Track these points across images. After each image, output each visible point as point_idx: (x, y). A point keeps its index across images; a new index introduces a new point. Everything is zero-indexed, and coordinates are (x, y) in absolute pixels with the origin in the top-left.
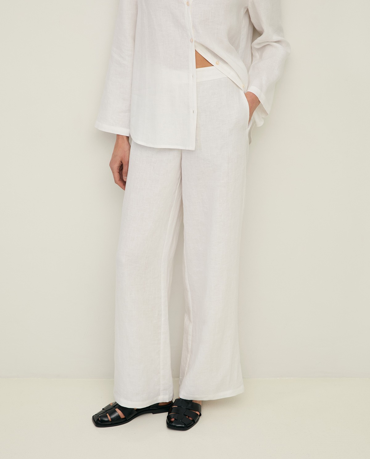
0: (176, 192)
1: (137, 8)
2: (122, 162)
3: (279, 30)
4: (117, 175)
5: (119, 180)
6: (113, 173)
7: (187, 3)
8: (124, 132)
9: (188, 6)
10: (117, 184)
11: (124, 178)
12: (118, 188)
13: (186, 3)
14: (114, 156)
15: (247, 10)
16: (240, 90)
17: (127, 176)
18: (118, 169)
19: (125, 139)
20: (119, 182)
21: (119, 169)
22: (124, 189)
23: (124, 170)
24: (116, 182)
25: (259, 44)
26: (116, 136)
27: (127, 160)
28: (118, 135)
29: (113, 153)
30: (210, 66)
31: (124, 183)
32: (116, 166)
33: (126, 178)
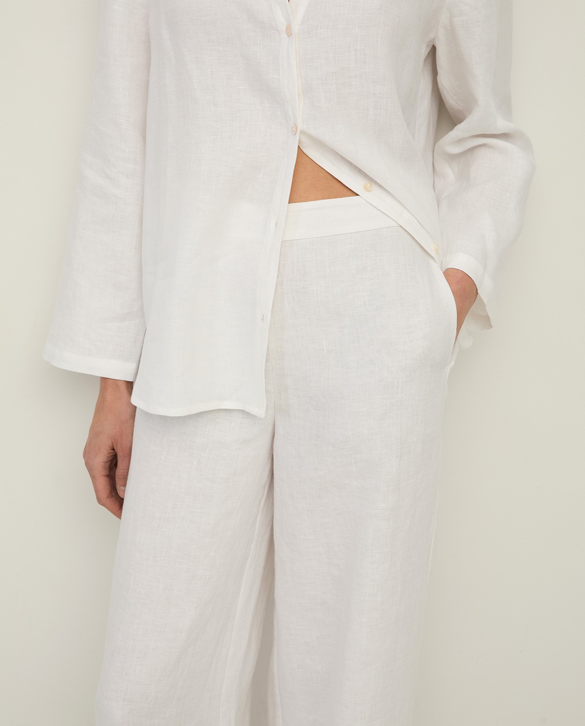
0: (258, 520)
1: (148, 50)
2: (114, 450)
3: (505, 104)
4: (103, 482)
5: (108, 497)
6: (93, 477)
7: (286, 29)
8: (119, 371)
9: (289, 36)
10: (103, 505)
11: (119, 488)
12: (105, 513)
13: (284, 29)
14: (94, 433)
15: (433, 50)
16: (431, 261)
17: (125, 485)
18: (105, 468)
19: (123, 388)
20: (108, 501)
21: (107, 467)
22: (119, 516)
23: (119, 471)
24: (100, 501)
25: (460, 141)
26: (99, 380)
27: (128, 445)
28: (104, 380)
29: (93, 427)
30: (349, 196)
31: (120, 501)
32: (101, 459)
33: (125, 490)
